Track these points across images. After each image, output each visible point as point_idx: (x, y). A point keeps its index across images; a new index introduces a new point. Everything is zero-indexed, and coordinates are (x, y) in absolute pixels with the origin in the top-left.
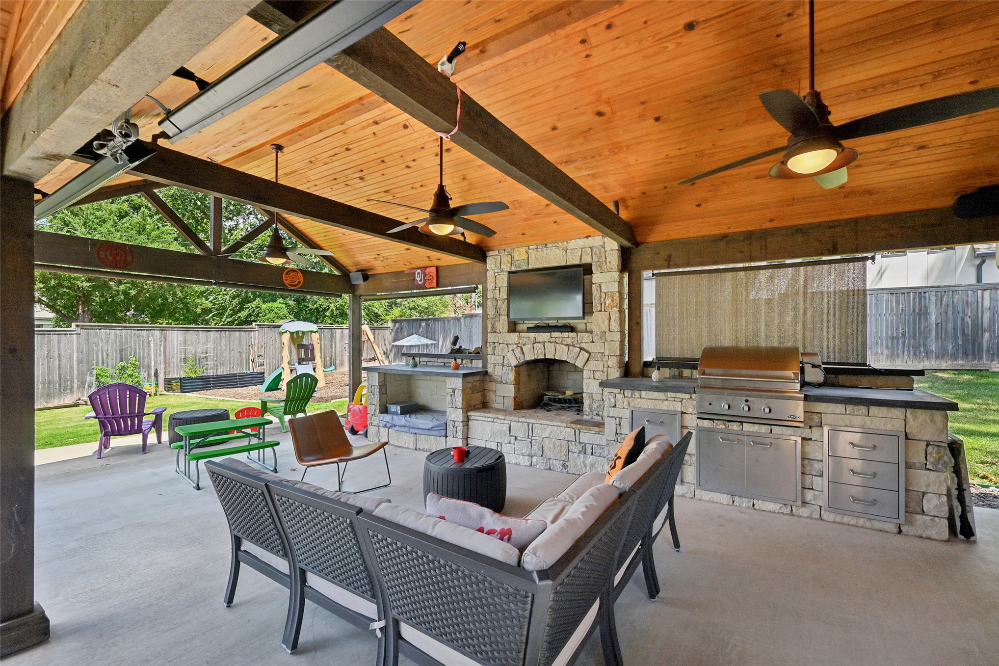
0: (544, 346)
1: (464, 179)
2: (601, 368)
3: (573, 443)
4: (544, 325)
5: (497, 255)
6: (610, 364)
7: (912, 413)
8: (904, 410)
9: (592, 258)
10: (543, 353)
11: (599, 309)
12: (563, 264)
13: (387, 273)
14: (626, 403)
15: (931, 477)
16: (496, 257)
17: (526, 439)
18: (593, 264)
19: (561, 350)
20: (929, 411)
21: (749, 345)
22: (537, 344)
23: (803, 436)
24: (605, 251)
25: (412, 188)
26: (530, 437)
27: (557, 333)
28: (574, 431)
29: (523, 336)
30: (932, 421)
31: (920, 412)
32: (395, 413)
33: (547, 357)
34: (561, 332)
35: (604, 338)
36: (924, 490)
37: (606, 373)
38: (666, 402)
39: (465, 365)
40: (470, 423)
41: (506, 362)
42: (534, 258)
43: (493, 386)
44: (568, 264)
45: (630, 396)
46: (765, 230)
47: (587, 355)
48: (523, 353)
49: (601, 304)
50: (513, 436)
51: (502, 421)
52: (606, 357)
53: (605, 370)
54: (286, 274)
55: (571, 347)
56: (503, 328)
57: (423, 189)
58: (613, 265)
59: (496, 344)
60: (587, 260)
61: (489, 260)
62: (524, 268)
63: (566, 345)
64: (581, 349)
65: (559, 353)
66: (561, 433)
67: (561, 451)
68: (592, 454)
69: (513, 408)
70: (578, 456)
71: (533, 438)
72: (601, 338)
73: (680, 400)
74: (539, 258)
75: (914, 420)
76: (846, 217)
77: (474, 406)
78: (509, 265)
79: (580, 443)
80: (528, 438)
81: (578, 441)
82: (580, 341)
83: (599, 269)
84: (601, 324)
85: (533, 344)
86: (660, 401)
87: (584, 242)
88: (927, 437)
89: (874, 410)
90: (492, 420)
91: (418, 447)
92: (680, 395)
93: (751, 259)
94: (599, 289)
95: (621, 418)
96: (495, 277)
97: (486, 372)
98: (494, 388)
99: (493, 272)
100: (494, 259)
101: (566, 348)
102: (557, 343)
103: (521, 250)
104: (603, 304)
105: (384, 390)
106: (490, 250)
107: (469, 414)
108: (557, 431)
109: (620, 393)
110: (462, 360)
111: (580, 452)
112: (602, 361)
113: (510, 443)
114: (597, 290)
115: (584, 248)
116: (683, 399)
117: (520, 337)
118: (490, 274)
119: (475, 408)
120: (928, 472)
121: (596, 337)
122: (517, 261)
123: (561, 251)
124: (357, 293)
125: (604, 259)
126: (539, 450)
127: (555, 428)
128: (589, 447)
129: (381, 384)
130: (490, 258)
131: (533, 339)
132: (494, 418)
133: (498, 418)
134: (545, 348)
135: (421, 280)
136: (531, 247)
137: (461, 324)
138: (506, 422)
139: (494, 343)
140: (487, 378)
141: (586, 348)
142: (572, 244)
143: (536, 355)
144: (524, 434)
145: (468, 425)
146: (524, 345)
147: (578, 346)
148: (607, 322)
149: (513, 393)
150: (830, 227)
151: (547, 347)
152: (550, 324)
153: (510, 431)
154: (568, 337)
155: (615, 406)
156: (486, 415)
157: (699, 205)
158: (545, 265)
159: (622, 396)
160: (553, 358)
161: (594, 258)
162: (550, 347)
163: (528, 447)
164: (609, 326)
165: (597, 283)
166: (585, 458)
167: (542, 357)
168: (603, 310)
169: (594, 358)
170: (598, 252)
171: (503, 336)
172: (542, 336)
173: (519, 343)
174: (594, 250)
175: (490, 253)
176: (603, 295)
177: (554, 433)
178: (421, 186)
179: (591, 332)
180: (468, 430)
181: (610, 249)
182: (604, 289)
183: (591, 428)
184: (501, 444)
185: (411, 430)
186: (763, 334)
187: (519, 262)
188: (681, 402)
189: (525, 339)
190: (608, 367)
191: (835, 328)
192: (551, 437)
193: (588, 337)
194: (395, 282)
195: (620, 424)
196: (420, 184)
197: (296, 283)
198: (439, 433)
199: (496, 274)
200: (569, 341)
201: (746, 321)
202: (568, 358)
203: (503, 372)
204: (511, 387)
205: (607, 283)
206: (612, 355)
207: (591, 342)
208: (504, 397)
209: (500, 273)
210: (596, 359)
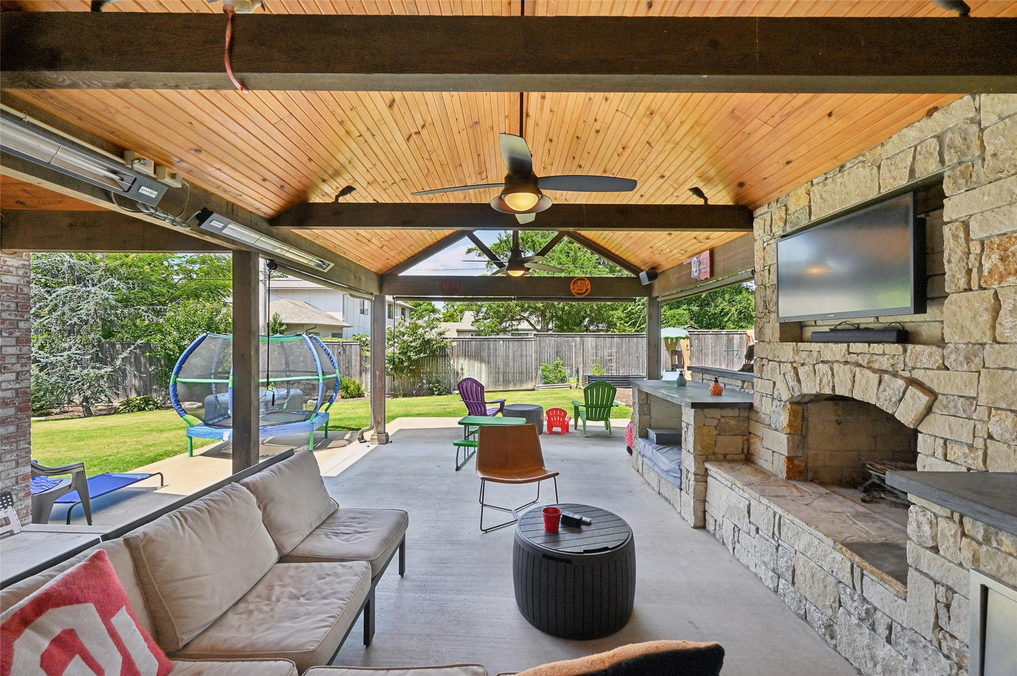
0: (832, 369)
2: (967, 440)
3: (849, 591)
4: (851, 327)
5: (767, 212)
6: (995, 431)
9: (942, 161)
10: (831, 384)
11: (963, 285)
12: (873, 195)
13: (673, 267)
14: (967, 555)
16: (765, 216)
17: (771, 540)
18: (946, 175)
19: (864, 381)
22: (821, 365)
24: (982, 130)
26: (776, 539)
27: (860, 345)
28: (849, 565)
29: (802, 348)
32: (651, 441)
33: (837, 393)
34: (869, 343)
35: (977, 360)
37: (980, 454)
39: (746, 390)
40: (709, 480)
41: (776, 393)
42: (819, 201)
43: (760, 430)
44: (884, 191)
45: (980, 537)
47: (924, 399)
48: (799, 381)
49: (969, 272)
50: (753, 525)
51: (741, 492)
52: (982, 412)
53: (979, 443)
54: (574, 283)
55: (886, 377)
56: (773, 334)
57: (628, 151)
58: (1007, 160)
59: (765, 361)
60: (928, 168)
61: (757, 223)
62: (804, 222)
63: (875, 371)
64: (912, 382)
65: (860, 386)
67: (825, 595)
68: (888, 642)
69: (785, 475)
70: (859, 627)
71: (780, 542)
72: (968, 360)
74: (828, 197)
77: (725, 455)
78: (782, 224)
79: (865, 600)
80: (774, 538)
81: (859, 593)
82: (910, 364)
83: (962, 181)
84: (968, 324)
85: (814, 365)
87: (922, 131)
91: (661, 492)
94: (961, 235)
95: (951, 590)
96: (764, 248)
97: (751, 405)
98: (759, 434)
99: (761, 243)
100: (762, 219)
101: (875, 378)
102: (860, 366)
103: (800, 192)
104: (975, 270)
106: (757, 208)
107: (707, 465)
108: (819, 550)
109: (951, 518)
110: (744, 382)
111: (862, 621)
112: (970, 419)
113: (749, 535)
114: (955, 237)
115: (920, 143)
117: (797, 352)
118: (758, 245)
119: (724, 459)
121: (953, 357)
122: (794, 213)
123: (869, 170)
124: (653, 295)
125: (977, 153)
126: (788, 571)
127: (815, 542)
128: (881, 620)
130: (758, 220)
131: (815, 354)
132: (731, 484)
133: (735, 485)
134: (833, 374)
135: (696, 272)
136: (815, 181)
138: (746, 495)
139: (762, 358)
140: (753, 414)
141: (927, 383)
142: (890, 146)
143: (818, 386)
144: (768, 530)
145: (706, 482)
146: (803, 365)
147: (907, 374)
148: (986, 317)
149: (786, 449)
151: (838, 372)
153: (749, 512)
154: (884, 354)
155: (935, 550)
156: (722, 473)
158: (838, 209)
159: (955, 528)
160: (847, 394)
161: (947, 158)
162: (843, 374)
163: (772, 555)
164: (993, 328)
165: (956, 220)
166: (873, 640)
167: (828, 391)
168: (975, 285)
169: (946, 407)
170: (958, 141)
171: (773, 347)
172: (832, 350)
173: (795, 362)
174: (949, 137)
175: (758, 212)
176: (976, 248)
177: (813, 550)
178: (624, 148)
179: (941, 343)
180: (706, 489)
181: (995, 119)
182: (977, 233)
183: (886, 577)
184: (739, 530)
185: (656, 469)
187: (796, 215)
189: (804, 355)
190: (990, 437)
193: (930, 355)
194: (678, 277)
195: (948, 606)
197: (584, 291)
198: (675, 481)
199: (765, 244)
200: (884, 363)
202: (878, 399)
203: (772, 409)
204: (784, 438)
205: (988, 215)
206: (1004, 406)
207: (939, 368)
208: (773, 452)
209: (771, 242)
210: (953, 412)
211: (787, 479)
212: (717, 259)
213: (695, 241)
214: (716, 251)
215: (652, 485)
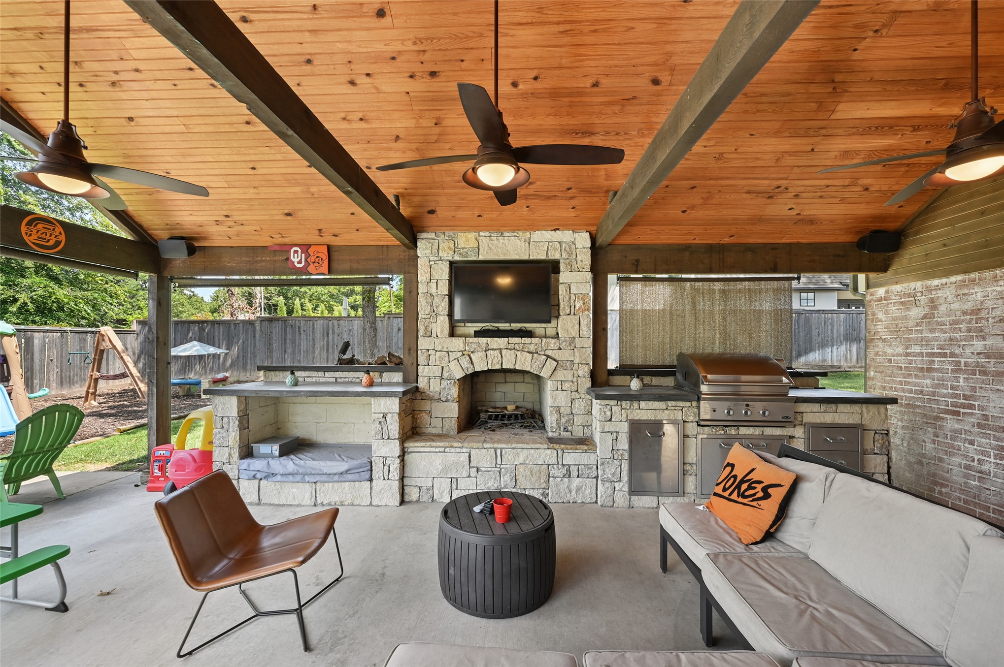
0: (501, 353)
1: (436, 124)
2: (570, 378)
3: (555, 466)
5: (432, 239)
6: (581, 373)
7: (866, 408)
8: (860, 405)
9: (561, 255)
10: (500, 362)
11: (568, 312)
12: (526, 258)
13: (232, 247)
14: (624, 416)
15: (878, 460)
16: (432, 241)
17: (493, 469)
18: (561, 261)
19: (523, 359)
20: (876, 405)
21: (706, 351)
22: (491, 352)
23: (789, 434)
24: (576, 249)
25: (344, 119)
26: (498, 466)
27: (517, 339)
28: (556, 453)
29: (471, 341)
30: (879, 413)
31: (871, 407)
32: (271, 456)
33: (504, 367)
34: (522, 337)
35: (573, 345)
36: (873, 472)
37: (576, 383)
38: (666, 412)
40: (407, 457)
41: (445, 375)
42: (486, 248)
43: (427, 406)
44: (532, 258)
45: (628, 407)
46: (723, 244)
47: (554, 364)
48: (472, 363)
49: (570, 307)
50: (473, 467)
51: (458, 450)
52: (576, 366)
53: (575, 380)
54: (29, 223)
55: (535, 355)
56: (442, 331)
57: (363, 125)
58: (586, 265)
59: (432, 353)
60: (555, 255)
61: (421, 245)
62: (474, 258)
63: (529, 352)
64: (548, 357)
65: (520, 361)
66: (540, 456)
67: (540, 478)
68: (578, 477)
69: (456, 431)
70: (562, 480)
71: (502, 466)
72: (570, 345)
73: (681, 408)
74: (493, 248)
75: (867, 414)
76: (783, 241)
78: (451, 253)
79: (564, 466)
80: (496, 467)
81: (560, 463)
82: (545, 349)
83: (569, 267)
84: (570, 329)
85: (485, 352)
86: (661, 411)
87: (551, 236)
88: (875, 426)
89: (841, 407)
90: (442, 449)
91: (319, 501)
92: (681, 404)
93: (711, 272)
94: (568, 290)
95: (618, 432)
96: (430, 266)
97: (417, 388)
98: (428, 408)
99: (427, 260)
100: (429, 243)
101: (528, 357)
102: (517, 350)
103: (469, 236)
104: (573, 307)
105: (245, 422)
106: (422, 230)
107: (408, 445)
108: (535, 455)
109: (617, 405)
111: (564, 476)
112: (572, 370)
113: (469, 476)
114: (565, 290)
115: (551, 242)
116: (683, 407)
117: (466, 344)
118: (422, 262)
120: (876, 456)
121: (564, 344)
122: (462, 249)
123: (523, 243)
124: (167, 274)
125: (574, 257)
126: (511, 480)
127: (532, 451)
128: (574, 470)
129: (241, 414)
130: (424, 241)
131: (484, 345)
132: (445, 448)
133: (452, 447)
134: (501, 357)
135: (300, 262)
136: (482, 234)
137: (255, 328)
138: (464, 450)
139: (428, 350)
140: (419, 394)
141: (553, 356)
142: (537, 236)
143: (489, 365)
144: (491, 464)
146: (473, 353)
147: (543, 353)
148: (578, 326)
149: (457, 412)
150: (773, 249)
151: (505, 355)
152: (500, 328)
153: (469, 461)
154: (531, 343)
155: (610, 420)
157: (684, 212)
158: (502, 258)
159: (619, 408)
160: (511, 367)
161: (563, 254)
162: (508, 356)
163: (495, 478)
164: (580, 331)
165: (566, 283)
166: (569, 481)
167: (498, 367)
168: (572, 314)
169: (562, 366)
170: (567, 248)
171: (442, 341)
172: (497, 342)
173: (466, 351)
174: (564, 246)
175: (423, 235)
176: (573, 297)
177: (530, 457)
178: (361, 119)
179: (558, 338)
180: (403, 466)
181: (581, 247)
182: (574, 290)
183: (578, 446)
184: (457, 480)
185: (307, 478)
186: (717, 342)
187: (465, 250)
188: (682, 410)
189: (474, 346)
190: (579, 376)
191: (771, 337)
192: (527, 462)
193: (555, 343)
194: (249, 261)
195: (616, 440)
196: (360, 115)
197: (51, 243)
198: (360, 476)
199: (431, 263)
200: (532, 348)
201: (704, 329)
202: (531, 367)
203: (443, 386)
204: (455, 406)
205: (579, 284)
206: (584, 362)
207: (558, 349)
208: (442, 418)
209: (438, 262)
210: (565, 368)
211: (458, 433)
214: (338, 248)
215: (297, 503)
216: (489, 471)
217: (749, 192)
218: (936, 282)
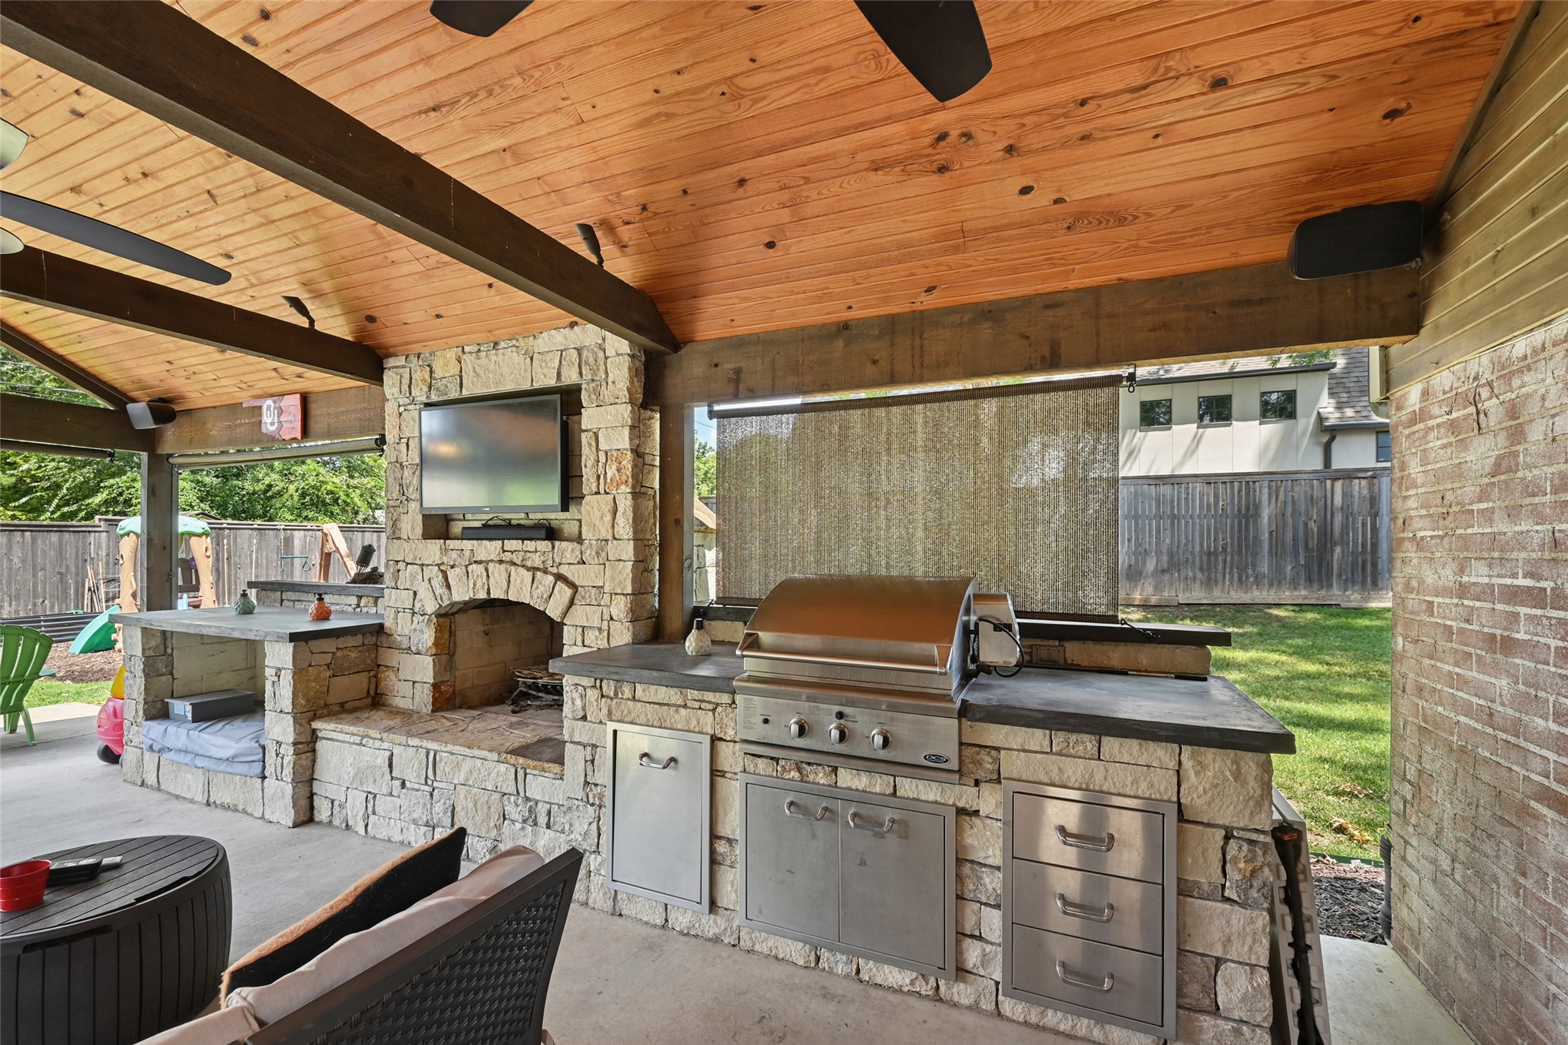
0: (487, 570)
2: (597, 624)
3: (512, 798)
4: (503, 523)
5: (403, 367)
6: (614, 612)
7: (1192, 757)
8: (1176, 747)
9: (581, 373)
10: (486, 587)
11: (595, 489)
12: (526, 386)
14: (605, 711)
15: (1234, 921)
16: (402, 370)
17: (423, 787)
18: (583, 386)
19: (518, 580)
20: (1232, 753)
21: (894, 573)
22: (474, 566)
23: (960, 804)
24: (606, 358)
26: (430, 782)
27: (514, 542)
28: (513, 771)
29: (451, 547)
30: (1237, 775)
31: (1209, 754)
32: (181, 720)
33: (492, 596)
34: (523, 540)
35: (603, 554)
36: (1219, 954)
37: (606, 633)
38: (683, 711)
39: (365, 610)
40: (320, 745)
41: (418, 605)
42: (472, 374)
43: (393, 658)
44: (536, 385)
45: (612, 694)
46: (921, 312)
47: (569, 592)
48: (448, 587)
49: (598, 477)
50: (397, 779)
51: (378, 744)
52: (607, 597)
53: (605, 625)
55: (539, 574)
56: (413, 528)
58: (620, 389)
59: (401, 565)
60: (571, 377)
61: (389, 377)
62: (454, 394)
63: (528, 569)
64: (560, 577)
65: (515, 586)
66: (489, 775)
67: (488, 817)
68: (548, 827)
69: (430, 708)
70: (523, 829)
71: (435, 784)
72: (598, 553)
73: (711, 707)
74: (482, 373)
75: (1197, 773)
76: (1074, 283)
77: (342, 705)
78: (425, 389)
79: (527, 799)
80: (426, 783)
81: (522, 794)
82: (557, 560)
83: (594, 397)
84: (597, 523)
85: (466, 566)
86: (673, 709)
87: (567, 338)
88: (1226, 816)
89: (1112, 745)
90: (358, 739)
91: (212, 800)
92: (710, 696)
93: (893, 380)
94: (594, 444)
95: (595, 746)
96: (400, 414)
97: (381, 626)
98: (394, 663)
99: (395, 405)
100: (397, 374)
101: (528, 575)
102: (514, 564)
103: (448, 356)
104: (602, 476)
105: (162, 665)
106: (389, 355)
107: (316, 725)
108: (483, 771)
109: (594, 686)
110: (360, 597)
111: (525, 821)
112: (599, 605)
113: (391, 795)
114: (590, 445)
115: (566, 349)
116: (718, 705)
117: (445, 551)
118: (390, 408)
119: (342, 710)
120: (1227, 906)
121: (588, 552)
122: (441, 379)
123: (522, 357)
124: (160, 452)
125: (604, 376)
126: (445, 813)
127: (479, 762)
128: (542, 809)
129: (148, 653)
130: (390, 373)
131: (467, 554)
132: (363, 737)
133: (368, 737)
134: (488, 576)
135: (272, 424)
136: (467, 349)
138: (386, 745)
139: (397, 562)
140: (384, 638)
141: (570, 577)
142: (542, 343)
143: (471, 591)
144: (418, 776)
145: (314, 751)
146: (452, 567)
147: (554, 570)
148: (608, 517)
149: (432, 674)
150: (1047, 307)
151: (493, 573)
153: (390, 766)
154: (536, 551)
155: (584, 718)
156: (346, 728)
158: (492, 390)
159: (597, 692)
160: (502, 596)
161: (584, 372)
162: (498, 572)
163: (425, 804)
164: (613, 526)
165: (590, 430)
166: (534, 834)
167: (482, 595)
168: (602, 492)
169: (583, 597)
170: (591, 360)
171: (414, 546)
172: (486, 548)
173: (443, 563)
174: (585, 353)
175: (391, 362)
176: (602, 459)
177: (475, 775)
179: (579, 539)
180: (314, 761)
181: (614, 353)
182: (603, 444)
183: (546, 765)
184: (375, 796)
185: (199, 762)
186: (920, 548)
187: (444, 381)
188: (714, 710)
189: (454, 554)
190: (612, 619)
191: (1057, 536)
192: (471, 782)
193: (573, 551)
194: (229, 426)
195: (593, 762)
198: (250, 768)
199: (402, 409)
200: (536, 561)
201: (888, 519)
202: (532, 597)
203: (413, 627)
204: (428, 662)
205: (610, 430)
206: (619, 591)
207: (579, 563)
208: (414, 683)
209: (409, 407)
210: (588, 601)
211: (433, 711)
212: (315, 410)
213: (274, 374)
214: (312, 398)
215: (189, 796)
216: (417, 790)
217: (876, 167)
218: (1521, 346)
